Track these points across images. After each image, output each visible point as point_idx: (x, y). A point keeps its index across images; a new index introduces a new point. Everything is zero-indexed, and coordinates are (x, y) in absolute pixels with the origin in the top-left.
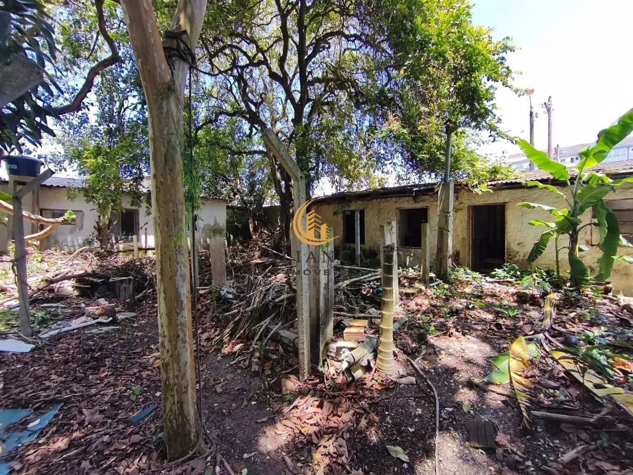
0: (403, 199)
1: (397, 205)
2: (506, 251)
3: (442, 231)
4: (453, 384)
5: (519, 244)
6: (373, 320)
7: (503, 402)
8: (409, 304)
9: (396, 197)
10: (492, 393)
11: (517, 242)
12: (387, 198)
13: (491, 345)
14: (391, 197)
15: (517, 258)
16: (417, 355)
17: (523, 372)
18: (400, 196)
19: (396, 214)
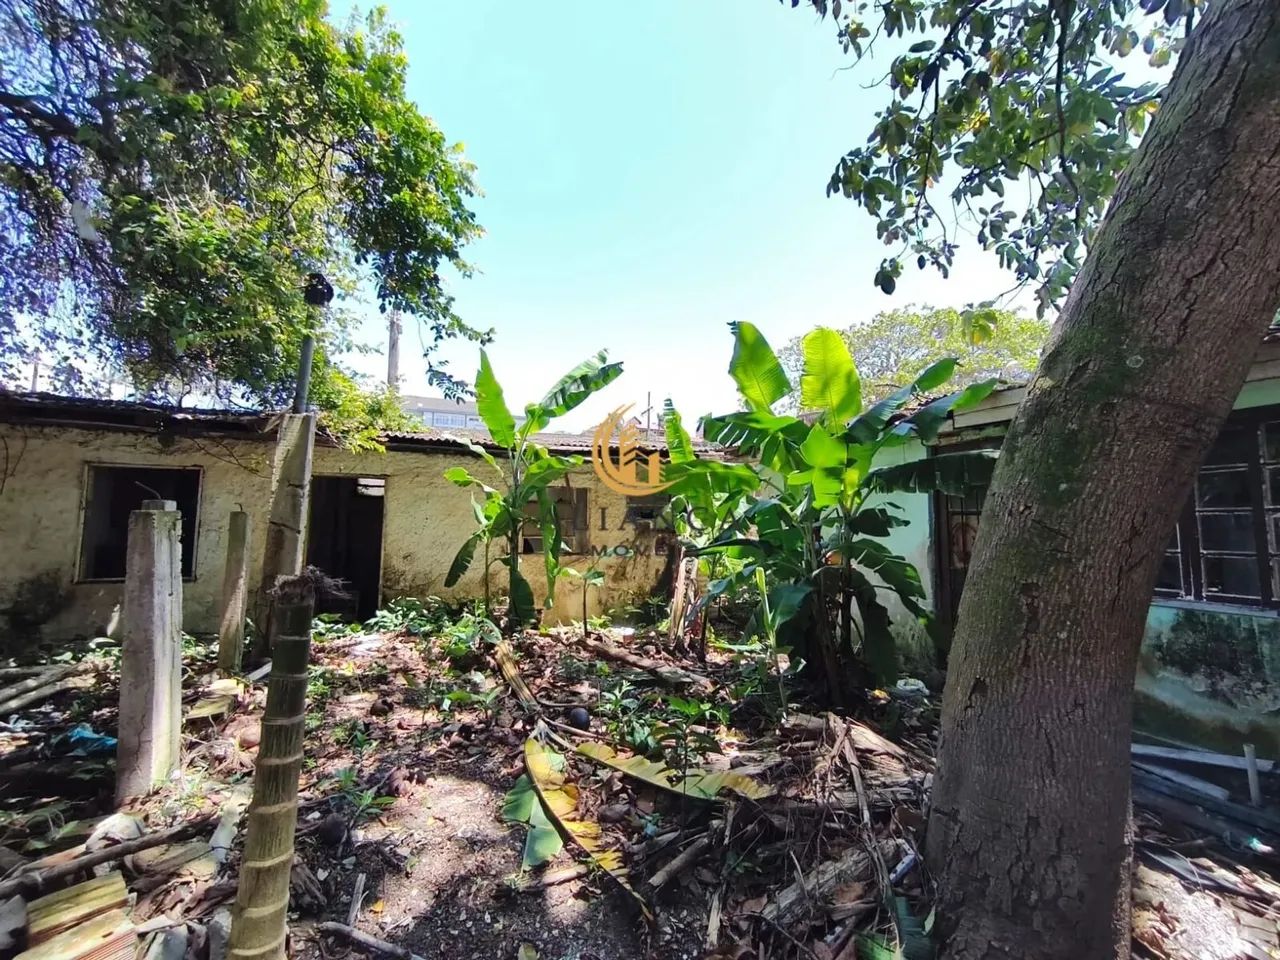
0: (111, 437)
1: (90, 454)
2: (381, 572)
3: (281, 532)
4: (469, 924)
5: (405, 557)
6: (128, 859)
7: (577, 896)
8: (219, 752)
9: (78, 426)
10: (552, 888)
11: (402, 553)
12: (44, 425)
13: (482, 780)
14: (59, 425)
15: (402, 584)
16: (345, 898)
17: (576, 809)
18: (97, 428)
19: (80, 477)
